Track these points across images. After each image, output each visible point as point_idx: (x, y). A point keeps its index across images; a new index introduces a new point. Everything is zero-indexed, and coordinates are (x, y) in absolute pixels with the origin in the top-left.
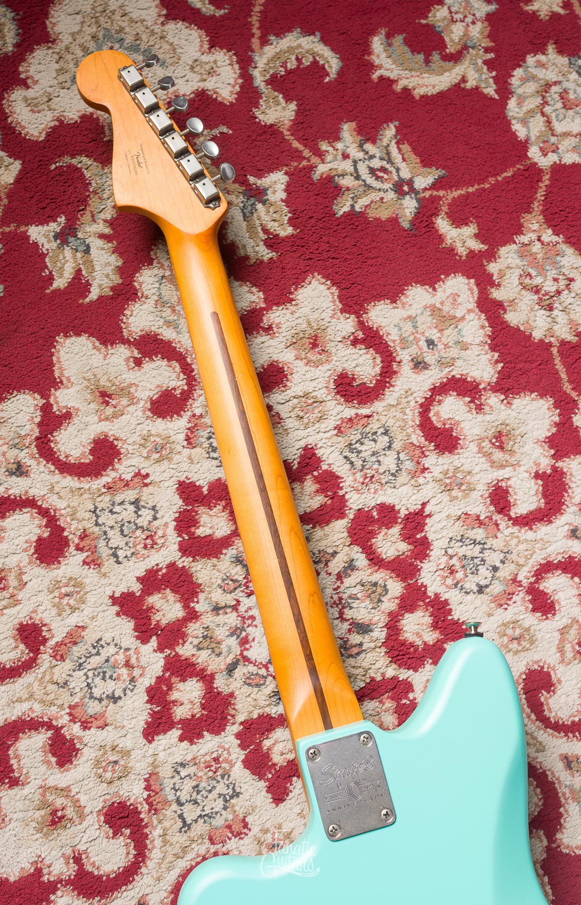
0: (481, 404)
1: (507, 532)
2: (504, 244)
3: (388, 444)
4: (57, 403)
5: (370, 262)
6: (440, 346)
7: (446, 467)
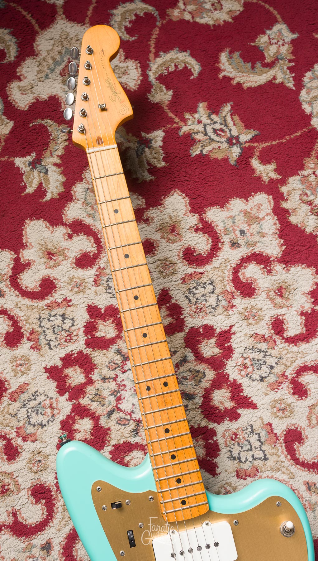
0: (271, 270)
1: (281, 346)
2: (292, 176)
3: (212, 290)
4: (23, 257)
5: (209, 184)
6: (248, 234)
7: (246, 305)
